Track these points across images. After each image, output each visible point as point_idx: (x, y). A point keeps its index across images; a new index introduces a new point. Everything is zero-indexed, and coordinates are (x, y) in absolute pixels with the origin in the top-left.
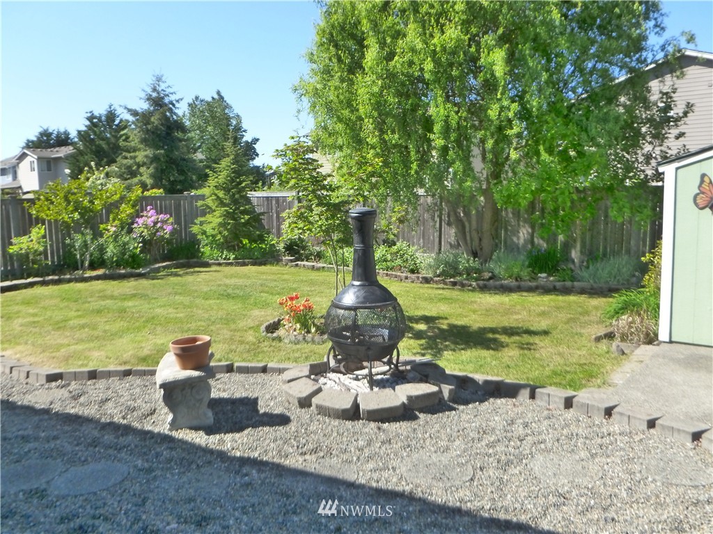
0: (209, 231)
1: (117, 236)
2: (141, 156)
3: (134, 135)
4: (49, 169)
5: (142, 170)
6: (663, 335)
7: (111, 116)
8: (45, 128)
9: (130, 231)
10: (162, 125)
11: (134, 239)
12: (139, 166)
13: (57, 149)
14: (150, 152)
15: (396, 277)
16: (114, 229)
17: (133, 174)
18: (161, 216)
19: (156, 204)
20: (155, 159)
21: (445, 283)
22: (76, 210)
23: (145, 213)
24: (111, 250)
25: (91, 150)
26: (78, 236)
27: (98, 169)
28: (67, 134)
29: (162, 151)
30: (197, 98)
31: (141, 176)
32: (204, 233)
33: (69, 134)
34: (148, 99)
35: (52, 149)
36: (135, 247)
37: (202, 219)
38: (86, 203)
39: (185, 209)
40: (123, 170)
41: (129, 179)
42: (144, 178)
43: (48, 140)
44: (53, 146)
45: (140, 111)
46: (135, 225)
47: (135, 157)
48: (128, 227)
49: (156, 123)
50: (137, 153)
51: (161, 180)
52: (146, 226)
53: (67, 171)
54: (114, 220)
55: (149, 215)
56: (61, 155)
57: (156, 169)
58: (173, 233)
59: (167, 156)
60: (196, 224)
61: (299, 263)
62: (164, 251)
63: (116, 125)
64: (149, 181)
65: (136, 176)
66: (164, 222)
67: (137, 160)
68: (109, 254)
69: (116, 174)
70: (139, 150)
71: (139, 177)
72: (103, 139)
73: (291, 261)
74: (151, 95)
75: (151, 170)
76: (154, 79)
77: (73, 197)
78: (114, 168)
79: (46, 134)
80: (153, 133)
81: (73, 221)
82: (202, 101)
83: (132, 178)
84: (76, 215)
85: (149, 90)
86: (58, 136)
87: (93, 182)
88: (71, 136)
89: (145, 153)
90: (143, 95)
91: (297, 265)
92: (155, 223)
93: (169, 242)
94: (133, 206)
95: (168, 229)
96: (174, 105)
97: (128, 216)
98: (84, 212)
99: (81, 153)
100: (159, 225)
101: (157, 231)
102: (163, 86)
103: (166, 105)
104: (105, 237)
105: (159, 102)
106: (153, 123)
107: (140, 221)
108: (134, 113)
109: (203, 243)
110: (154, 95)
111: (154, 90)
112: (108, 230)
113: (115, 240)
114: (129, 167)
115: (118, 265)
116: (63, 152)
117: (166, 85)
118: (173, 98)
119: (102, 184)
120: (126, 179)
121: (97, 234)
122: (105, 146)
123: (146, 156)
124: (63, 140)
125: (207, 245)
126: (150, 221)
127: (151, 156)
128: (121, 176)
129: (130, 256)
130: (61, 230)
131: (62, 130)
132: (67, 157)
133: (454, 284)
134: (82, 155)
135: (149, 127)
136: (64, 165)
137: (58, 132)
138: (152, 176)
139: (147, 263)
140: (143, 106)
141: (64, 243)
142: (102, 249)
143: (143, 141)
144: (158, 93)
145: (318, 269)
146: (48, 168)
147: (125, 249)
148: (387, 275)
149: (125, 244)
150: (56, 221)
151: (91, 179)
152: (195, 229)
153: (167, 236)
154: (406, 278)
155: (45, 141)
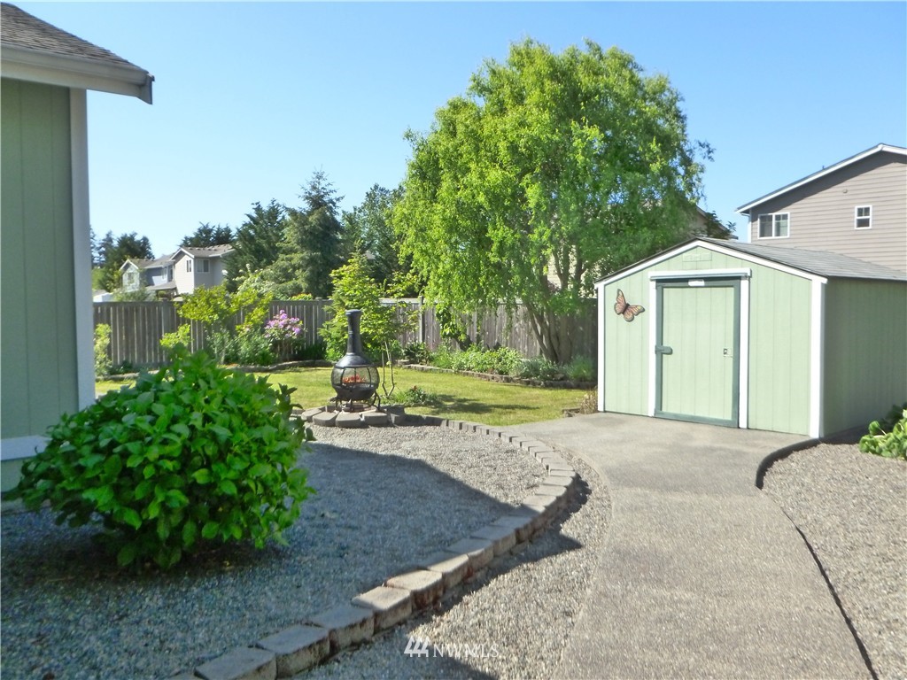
0: (334, 333)
1: (250, 337)
2: (297, 258)
3: (290, 235)
4: (206, 270)
5: (298, 273)
6: (600, 408)
7: (274, 212)
8: (205, 224)
9: (263, 332)
10: (320, 225)
11: (265, 339)
12: (295, 268)
13: (216, 247)
14: (306, 254)
15: (485, 377)
16: (248, 329)
17: (289, 277)
18: (293, 320)
19: (289, 309)
20: (312, 261)
21: (521, 382)
22: (215, 312)
23: (277, 316)
24: (245, 348)
25: (250, 249)
26: (217, 335)
27: (253, 271)
28: (228, 230)
29: (319, 254)
30: (376, 187)
31: (296, 279)
32: (330, 336)
33: (230, 231)
34: (307, 198)
35: (211, 248)
36: (265, 345)
37: (329, 323)
38: (223, 306)
39: (316, 314)
40: (279, 273)
41: (284, 282)
42: (299, 282)
43: (208, 237)
44: (213, 244)
45: (298, 210)
46: (267, 327)
47: (291, 259)
48: (260, 328)
49: (314, 223)
50: (293, 255)
51: (318, 283)
52: (277, 328)
53: (225, 272)
54: (248, 321)
55: (281, 317)
56: (219, 254)
57: (312, 271)
58: (301, 334)
59: (324, 258)
60: (323, 327)
61: (412, 365)
62: (294, 352)
63: (278, 222)
64: (304, 285)
65: (291, 280)
66: (293, 325)
67: (293, 262)
68: (242, 351)
69: (271, 277)
70: (296, 252)
71: (294, 281)
72: (263, 238)
73: (405, 363)
74: (310, 194)
75: (307, 273)
76: (314, 176)
77: (213, 301)
78: (269, 270)
79: (205, 231)
80: (311, 233)
81: (213, 321)
82: (382, 190)
83: (287, 281)
84: (216, 317)
85: (308, 188)
86: (219, 232)
87: (247, 286)
88: (233, 233)
89: (302, 255)
90: (302, 193)
91: (409, 367)
92: (285, 326)
93: (297, 343)
94: (265, 309)
95: (296, 330)
96: (334, 204)
97: (259, 317)
98: (222, 313)
99: (239, 252)
100: (289, 327)
101: (286, 332)
102: (323, 183)
103: (325, 204)
104: (240, 336)
105: (318, 202)
106: (312, 223)
107: (272, 323)
108: (293, 213)
109: (329, 345)
110: (314, 193)
111: (314, 188)
112: (242, 330)
113: (249, 339)
114: (285, 270)
115: (250, 361)
116: (223, 250)
117: (326, 182)
118: (333, 196)
119: (256, 288)
120: (281, 283)
121: (233, 333)
122: (265, 246)
123: (302, 259)
124: (223, 237)
125: (331, 347)
126: (281, 324)
127: (307, 258)
128: (276, 279)
129: (260, 354)
130: (203, 329)
131: (223, 226)
132: (225, 257)
133: (528, 383)
134: (241, 255)
135: (307, 227)
136: (223, 265)
137: (219, 229)
138: (308, 279)
139: (275, 362)
140: (303, 206)
141: (205, 340)
142: (236, 347)
143: (302, 242)
144: (318, 192)
145: (427, 371)
146: (205, 267)
147: (256, 347)
148: (479, 376)
149: (257, 344)
150: (199, 321)
151: (245, 282)
152: (322, 332)
153: (295, 337)
154: (493, 378)
155: (204, 238)
